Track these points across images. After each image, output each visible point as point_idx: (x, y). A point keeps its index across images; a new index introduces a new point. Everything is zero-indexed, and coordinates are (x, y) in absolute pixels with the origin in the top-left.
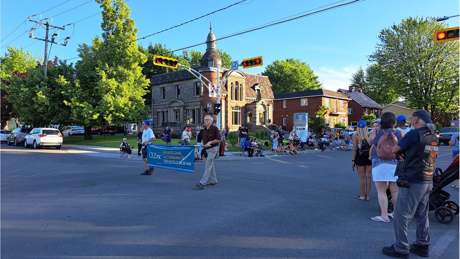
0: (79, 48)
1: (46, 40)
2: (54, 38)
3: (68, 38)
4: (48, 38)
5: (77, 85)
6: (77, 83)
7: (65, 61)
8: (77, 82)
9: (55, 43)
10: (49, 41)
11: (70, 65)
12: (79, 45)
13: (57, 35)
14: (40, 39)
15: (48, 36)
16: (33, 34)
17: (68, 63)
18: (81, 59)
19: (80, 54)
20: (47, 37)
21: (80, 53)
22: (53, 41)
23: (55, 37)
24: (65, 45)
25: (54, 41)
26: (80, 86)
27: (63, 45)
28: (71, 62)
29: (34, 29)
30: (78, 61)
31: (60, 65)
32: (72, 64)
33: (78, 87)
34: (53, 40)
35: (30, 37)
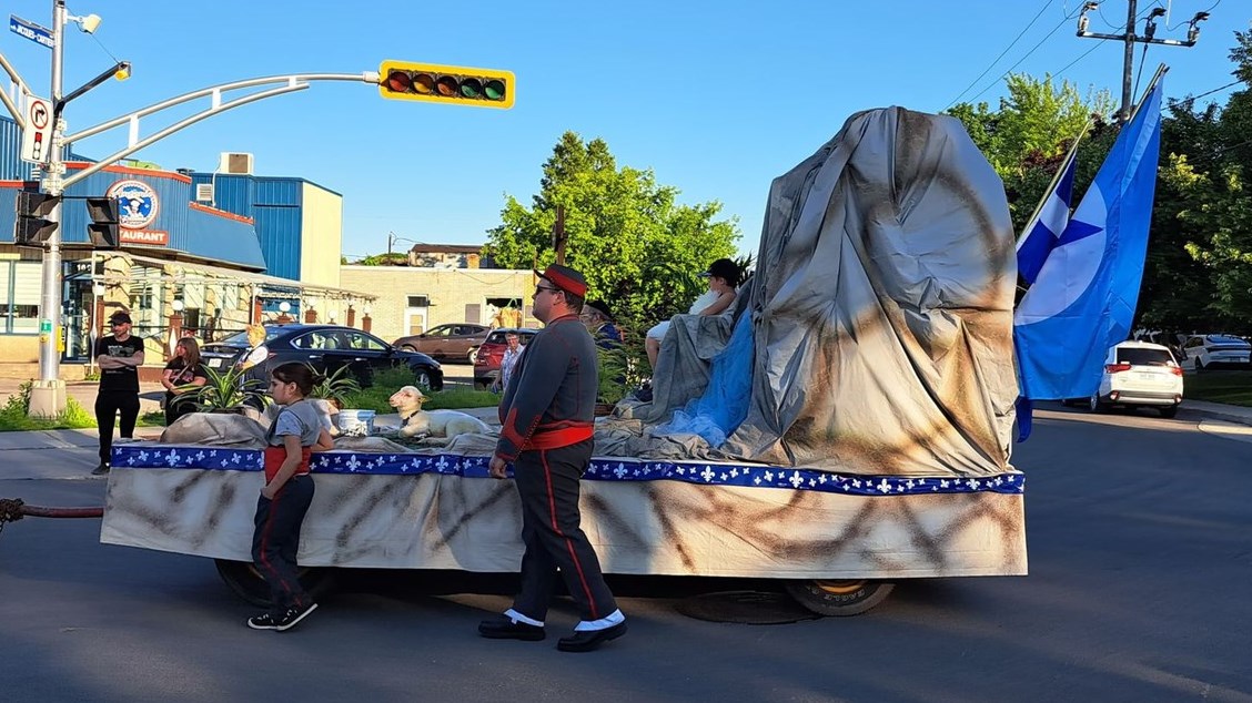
0: (1238, 45)
1: (1129, 38)
2: (1154, 25)
3: (1201, 16)
4: (1133, 27)
5: (1234, 183)
6: (1233, 178)
7: (1190, 102)
8: (1232, 173)
9: (1158, 42)
10: (1137, 39)
11: (1205, 111)
12: (1238, 34)
13: (1164, 11)
14: (1108, 37)
15: (1134, 19)
16: (1087, 22)
17: (1199, 109)
18: (1243, 87)
19: (1239, 69)
20: (1131, 27)
21: (1240, 63)
22: (1148, 39)
23: (1157, 19)
24: (1190, 44)
25: (1154, 37)
26: (1243, 186)
27: (1183, 44)
28: (1210, 103)
29: (1093, 4)
30: (1236, 95)
31: (1172, 117)
32: (1212, 108)
33: (1237, 190)
34: (1150, 30)
35: (1080, 34)
